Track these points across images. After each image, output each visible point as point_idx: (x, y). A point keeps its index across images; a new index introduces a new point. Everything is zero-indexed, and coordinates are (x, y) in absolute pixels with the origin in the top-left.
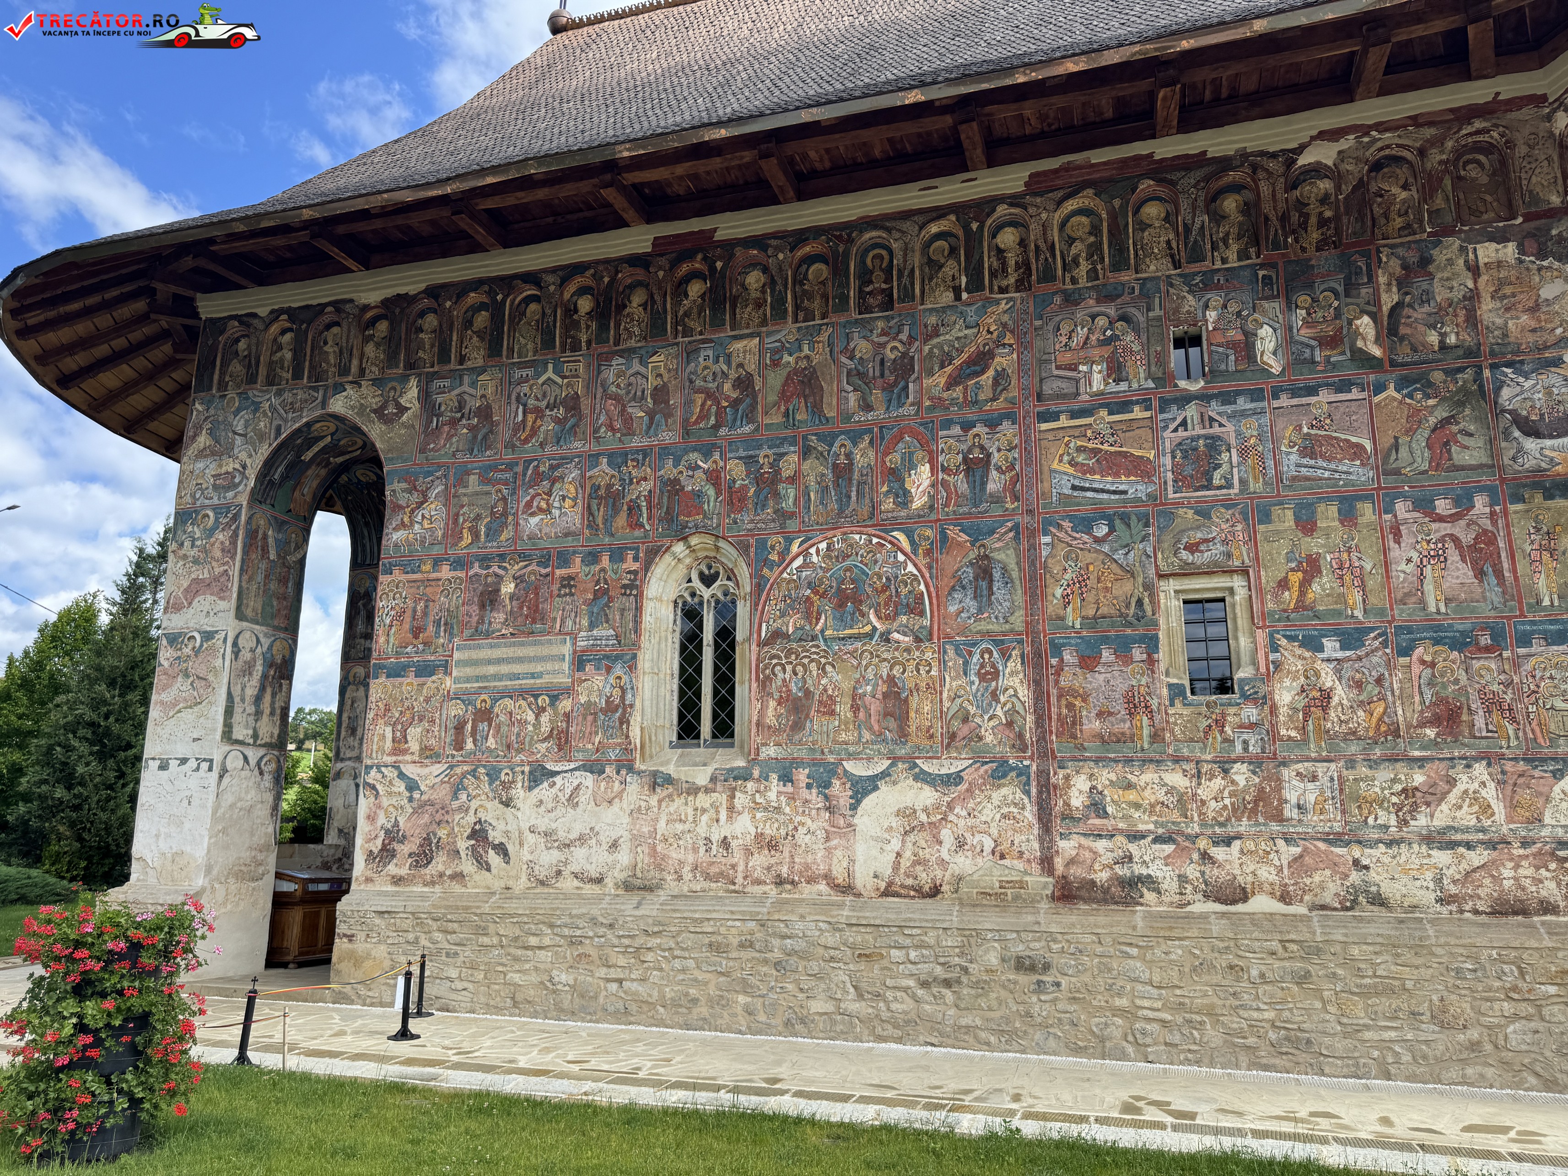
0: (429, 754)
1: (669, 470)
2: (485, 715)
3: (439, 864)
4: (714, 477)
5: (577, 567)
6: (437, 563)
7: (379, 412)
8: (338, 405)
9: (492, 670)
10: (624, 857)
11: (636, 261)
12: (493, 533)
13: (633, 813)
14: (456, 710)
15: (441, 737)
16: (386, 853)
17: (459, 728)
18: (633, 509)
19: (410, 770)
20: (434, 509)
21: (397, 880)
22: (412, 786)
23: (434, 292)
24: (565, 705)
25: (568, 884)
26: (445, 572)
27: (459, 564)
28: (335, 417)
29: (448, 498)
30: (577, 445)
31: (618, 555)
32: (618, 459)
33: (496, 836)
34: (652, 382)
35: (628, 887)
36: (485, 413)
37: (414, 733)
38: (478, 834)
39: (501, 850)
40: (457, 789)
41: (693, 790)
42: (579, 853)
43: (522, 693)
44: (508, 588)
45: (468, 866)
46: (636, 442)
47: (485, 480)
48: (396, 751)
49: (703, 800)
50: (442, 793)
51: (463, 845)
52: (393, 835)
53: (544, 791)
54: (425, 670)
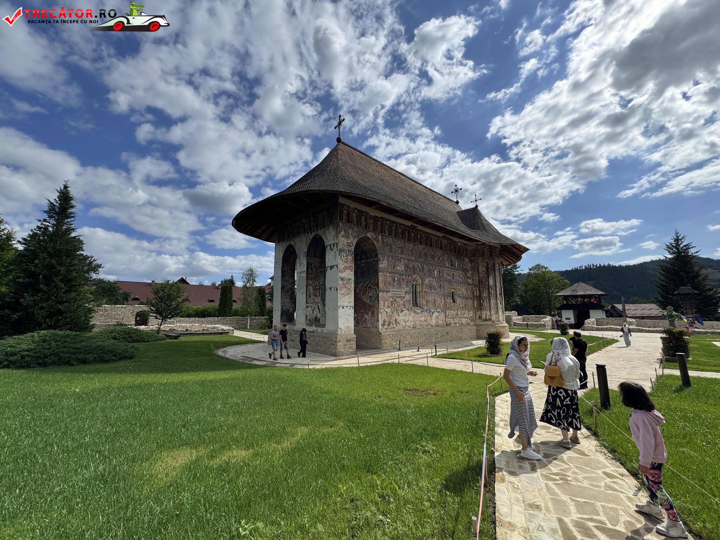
0: (388, 307)
1: (413, 264)
2: (395, 300)
3: (391, 326)
4: (418, 266)
5: (404, 277)
6: (387, 272)
7: (376, 239)
8: (369, 235)
9: (395, 293)
10: (412, 323)
11: (408, 226)
12: (394, 269)
13: (413, 317)
14: (391, 299)
15: (390, 304)
16: (383, 325)
17: (392, 302)
18: (410, 269)
19: (386, 310)
20: (385, 261)
21: (386, 329)
22: (387, 313)
23: (382, 218)
24: (404, 300)
25: (407, 328)
26: (388, 274)
27: (390, 273)
28: (368, 237)
29: (388, 260)
30: (403, 256)
31: (409, 276)
32: (408, 260)
33: (398, 321)
34: (411, 248)
35: (413, 327)
36: (391, 245)
37: (386, 303)
38: (396, 321)
39: (398, 323)
40: (393, 313)
41: (418, 313)
42: (407, 323)
43: (399, 297)
44: (396, 279)
45: (395, 326)
46: (410, 258)
47: (392, 258)
48: (384, 306)
49: (419, 315)
50: (391, 313)
51: (394, 322)
52: (385, 321)
53: (403, 313)
54: (387, 292)
